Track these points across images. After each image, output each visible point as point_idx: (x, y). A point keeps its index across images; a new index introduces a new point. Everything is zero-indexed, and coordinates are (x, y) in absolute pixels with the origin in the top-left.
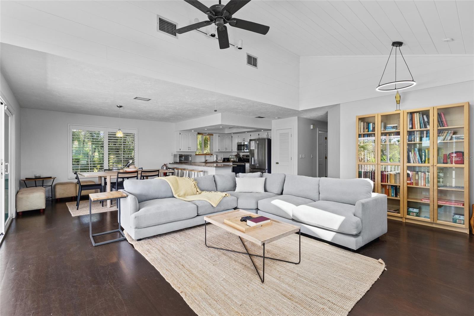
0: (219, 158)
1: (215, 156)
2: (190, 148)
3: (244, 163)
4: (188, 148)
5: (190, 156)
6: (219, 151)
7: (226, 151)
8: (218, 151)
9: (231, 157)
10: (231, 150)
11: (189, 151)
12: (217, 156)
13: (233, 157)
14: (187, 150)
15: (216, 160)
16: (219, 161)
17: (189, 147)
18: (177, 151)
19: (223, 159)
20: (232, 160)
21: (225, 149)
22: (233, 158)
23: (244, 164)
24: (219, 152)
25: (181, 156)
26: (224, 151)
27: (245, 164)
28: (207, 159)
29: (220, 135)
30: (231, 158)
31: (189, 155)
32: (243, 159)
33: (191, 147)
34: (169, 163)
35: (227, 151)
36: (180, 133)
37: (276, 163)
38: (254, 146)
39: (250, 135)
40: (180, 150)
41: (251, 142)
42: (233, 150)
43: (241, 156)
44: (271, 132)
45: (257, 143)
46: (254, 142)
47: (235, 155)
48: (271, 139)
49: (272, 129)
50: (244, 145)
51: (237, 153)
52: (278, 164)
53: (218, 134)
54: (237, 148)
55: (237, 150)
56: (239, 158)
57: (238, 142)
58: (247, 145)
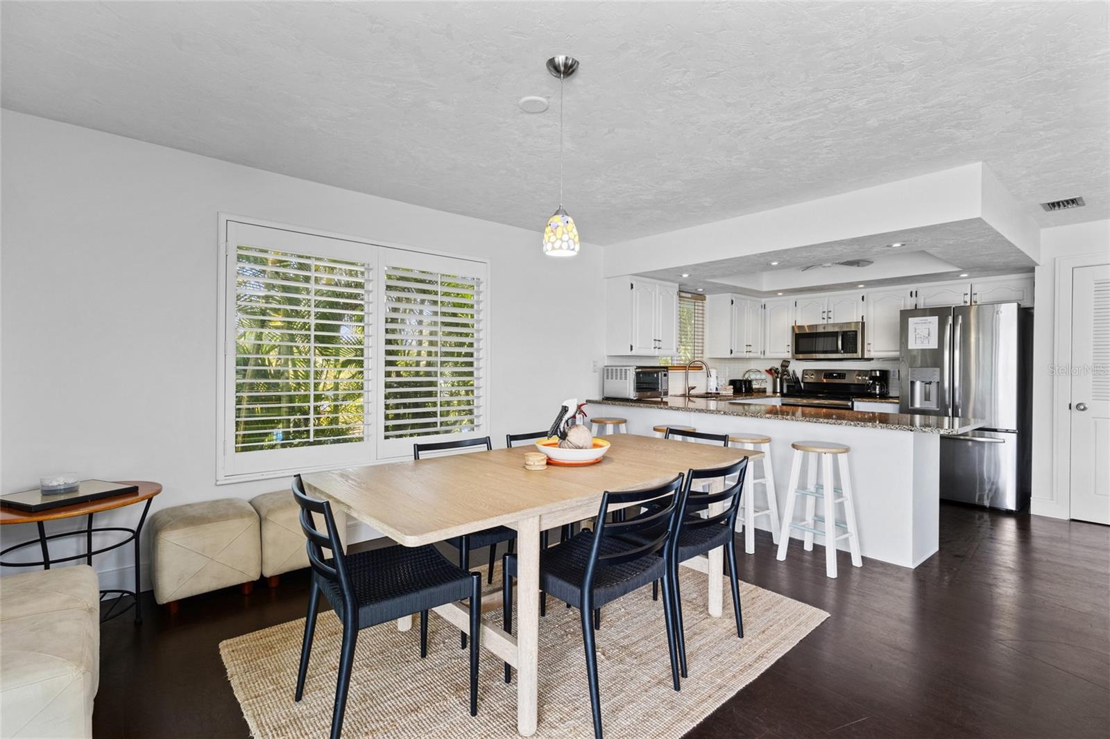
2: (658, 345)
3: (849, 400)
4: (653, 345)
5: (666, 375)
6: (733, 356)
7: (748, 355)
8: (727, 355)
11: (657, 353)
12: (717, 372)
14: (651, 352)
15: (716, 388)
17: (657, 338)
21: (748, 349)
23: (850, 404)
24: (731, 358)
25: (640, 374)
26: (743, 355)
29: (736, 298)
32: (804, 383)
33: (661, 339)
35: (751, 355)
36: (632, 285)
37: (1070, 408)
38: (932, 334)
39: (863, 297)
40: (631, 349)
41: (910, 319)
42: (770, 352)
43: (799, 375)
44: (1033, 278)
45: (957, 325)
46: (935, 319)
47: (770, 371)
48: (1032, 306)
49: (1041, 263)
50: (835, 334)
51: (784, 364)
52: (1085, 409)
53: (730, 294)
54: (789, 345)
55: (788, 352)
56: (792, 382)
57: (794, 324)
58: (849, 333)
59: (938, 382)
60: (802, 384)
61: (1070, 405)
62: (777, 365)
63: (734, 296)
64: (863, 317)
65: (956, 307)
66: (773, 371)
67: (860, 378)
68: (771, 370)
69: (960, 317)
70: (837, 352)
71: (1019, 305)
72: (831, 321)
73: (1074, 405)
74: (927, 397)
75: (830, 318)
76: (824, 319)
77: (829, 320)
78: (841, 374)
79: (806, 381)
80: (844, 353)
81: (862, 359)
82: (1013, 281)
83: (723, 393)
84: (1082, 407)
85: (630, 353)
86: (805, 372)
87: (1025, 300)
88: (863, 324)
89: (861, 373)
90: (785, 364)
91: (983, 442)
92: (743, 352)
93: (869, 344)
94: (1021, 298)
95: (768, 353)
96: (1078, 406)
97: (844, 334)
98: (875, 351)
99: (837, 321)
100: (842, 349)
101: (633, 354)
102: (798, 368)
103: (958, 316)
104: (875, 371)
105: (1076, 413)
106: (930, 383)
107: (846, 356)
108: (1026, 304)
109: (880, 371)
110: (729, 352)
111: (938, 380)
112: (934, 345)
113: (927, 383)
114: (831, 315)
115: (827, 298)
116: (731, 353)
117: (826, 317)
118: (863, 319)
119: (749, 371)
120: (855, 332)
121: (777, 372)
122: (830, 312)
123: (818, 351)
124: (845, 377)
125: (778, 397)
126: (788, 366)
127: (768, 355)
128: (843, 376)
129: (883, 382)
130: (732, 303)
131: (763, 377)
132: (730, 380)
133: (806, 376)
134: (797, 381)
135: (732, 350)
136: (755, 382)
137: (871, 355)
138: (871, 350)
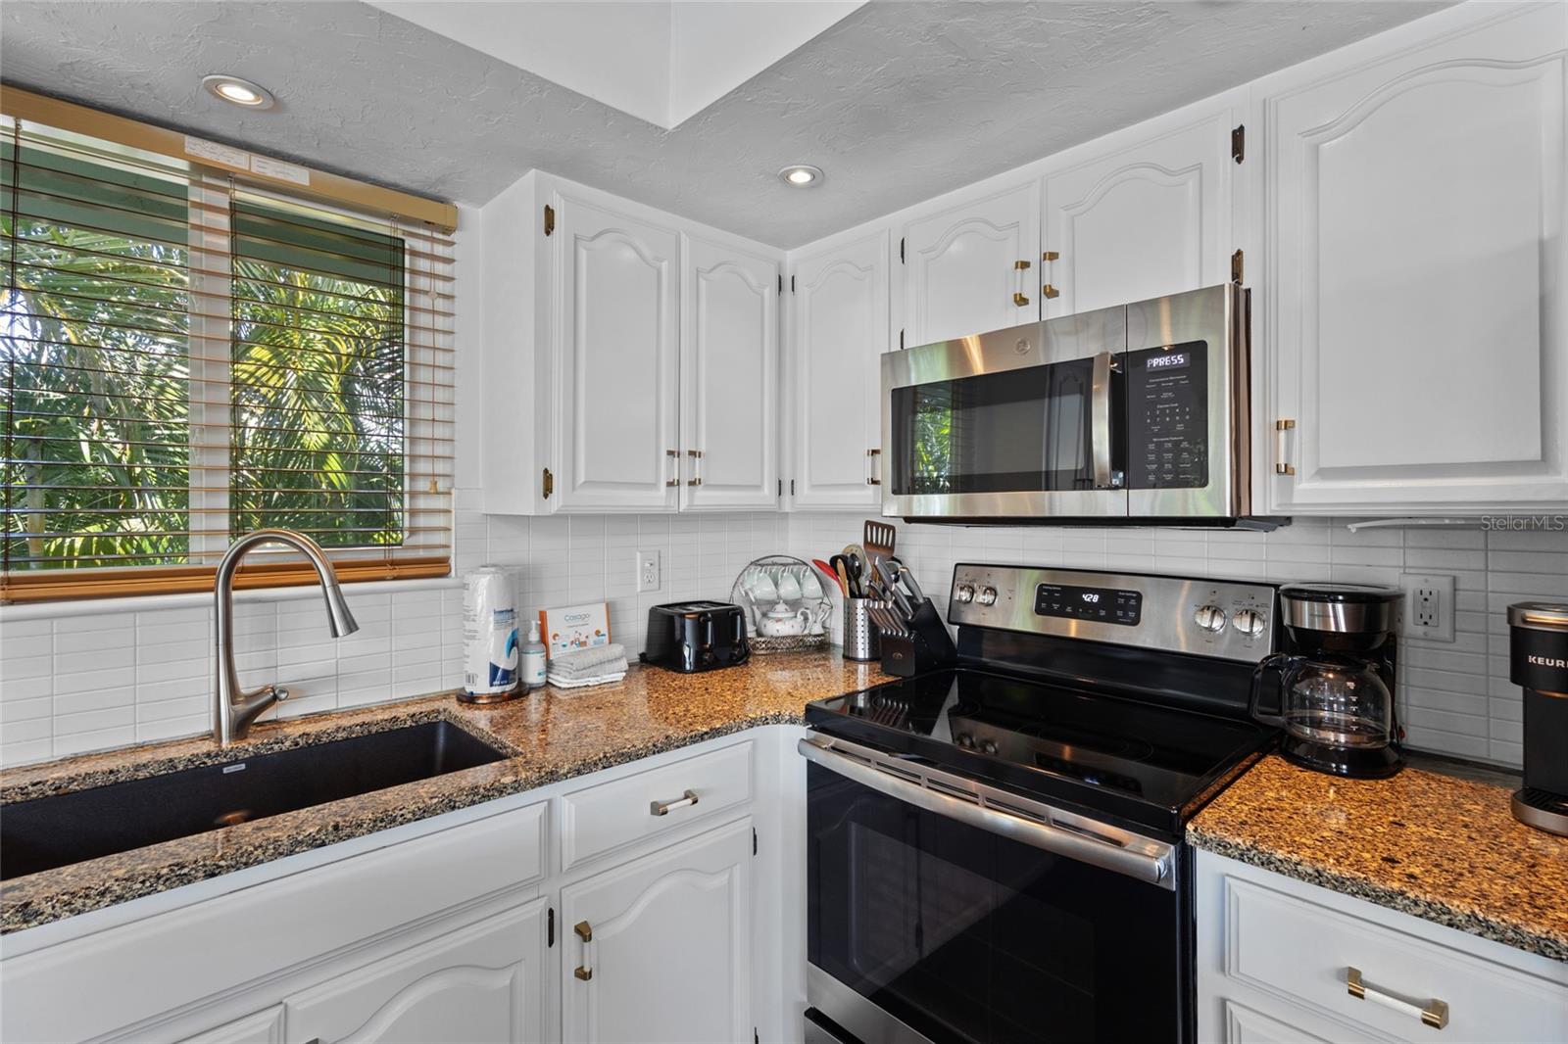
6: (555, 503)
7: (685, 500)
8: (526, 501)
9: (761, 587)
10: (768, 491)
13: (789, 588)
15: (502, 675)
19: (637, 629)
20: (783, 626)
21: (666, 470)
22: (794, 605)
24: (559, 518)
26: (658, 499)
30: (768, 606)
32: (965, 628)
35: (704, 499)
39: (1238, 137)
42: (814, 486)
43: (937, 590)
47: (831, 566)
50: (1072, 378)
51: (877, 536)
54: (874, 452)
55: (874, 482)
56: (909, 625)
57: (896, 347)
58: (1157, 362)
60: (953, 631)
63: (560, 194)
64: (1237, 259)
66: (840, 565)
67: (1217, 623)
68: (832, 559)
70: (1084, 481)
72: (1056, 309)
75: (1051, 292)
76: (1023, 300)
77: (1047, 301)
78: (1118, 596)
79: (971, 619)
80: (1127, 485)
81: (1234, 519)
86: (969, 574)
88: (1242, 301)
89: (1217, 592)
90: (881, 539)
93: (1280, 429)
95: (807, 490)
97: (1127, 371)
98: (1324, 473)
99: (1091, 302)
100: (1119, 459)
104: (1319, 596)
107: (1144, 502)
109: (1346, 598)
110: (535, 483)
114: (1057, 275)
116: (548, 490)
117: (1031, 292)
118: (1237, 274)
119: (755, 563)
120: (1197, 351)
121: (854, 574)
122: (1053, 256)
123: (982, 477)
124: (1138, 609)
125: (792, 721)
126: (891, 549)
127: (806, 496)
128: (1125, 608)
129: (1371, 669)
130: (549, 228)
131: (812, 586)
132: (653, 612)
133: (965, 595)
134: (924, 620)
135: (548, 477)
136: (781, 607)
137: (1296, 500)
138: (1294, 464)
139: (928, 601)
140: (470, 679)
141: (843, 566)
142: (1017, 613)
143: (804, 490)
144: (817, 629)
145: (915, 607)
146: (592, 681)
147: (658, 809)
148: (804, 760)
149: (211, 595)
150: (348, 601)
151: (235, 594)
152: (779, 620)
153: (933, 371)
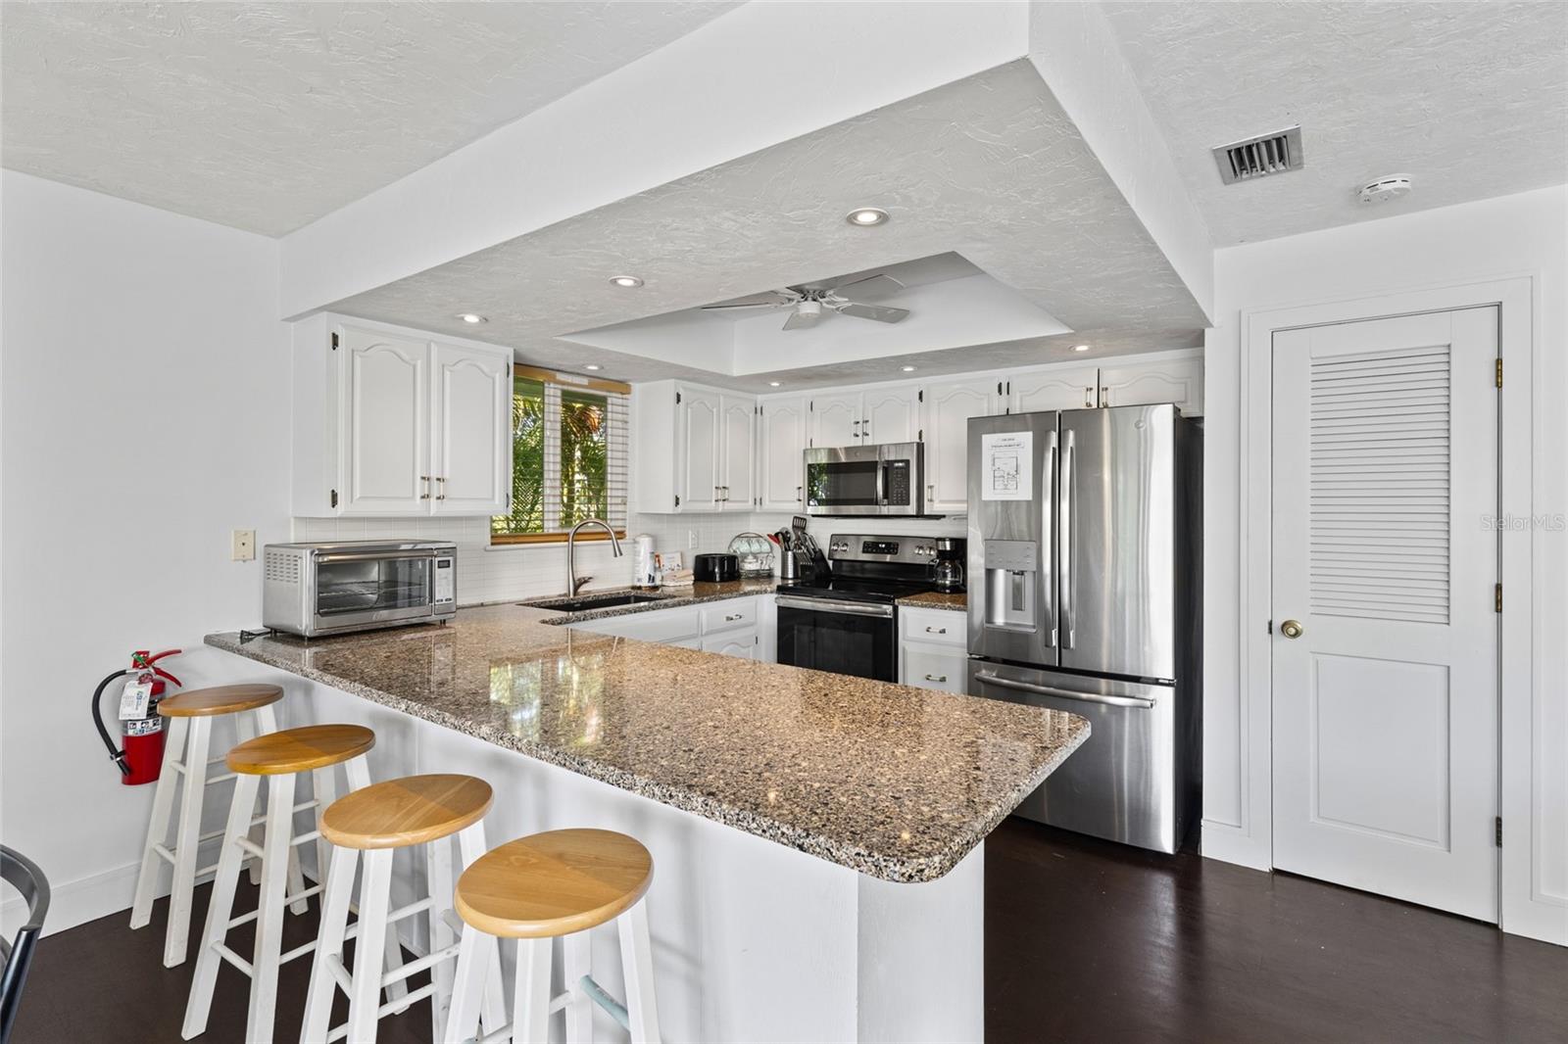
0: (671, 560)
1: (645, 546)
2: (437, 489)
3: (888, 601)
4: (420, 488)
5: (445, 564)
6: (679, 510)
7: (721, 507)
8: (668, 507)
9: (742, 548)
10: (749, 503)
11: (434, 508)
12: (656, 541)
13: (755, 547)
14: (417, 507)
15: (651, 578)
16: (674, 578)
17: (434, 475)
18: (297, 515)
19: (690, 563)
20: (750, 566)
21: (715, 495)
22: (755, 556)
23: (888, 608)
24: (680, 515)
25: (334, 568)
26: (711, 507)
27: (896, 609)
28: (583, 572)
29: (685, 388)
30: (745, 556)
31: (429, 553)
32: (835, 560)
33: (446, 476)
34: (209, 640)
35: (728, 507)
36: (335, 337)
37: (1271, 632)
38: (1022, 470)
39: (921, 394)
40: (334, 503)
41: (984, 436)
42: (770, 501)
43: (824, 545)
44: (1202, 358)
45: (1066, 452)
46: (1026, 438)
47: (775, 537)
48: (1199, 415)
49: (1215, 320)
50: (872, 467)
51: (798, 523)
52: (1297, 634)
53: (673, 380)
54: (800, 488)
55: (800, 500)
56: (813, 560)
57: (809, 447)
58: (896, 465)
59: (1034, 572)
60: (830, 563)
61: (1270, 624)
62: (788, 525)
63: (682, 387)
64: (920, 433)
65: (1063, 411)
66: (780, 537)
67: (921, 553)
68: (777, 535)
69: (1071, 434)
70: (874, 502)
71: (1177, 411)
72: (867, 441)
73: (1277, 625)
74: (1016, 602)
75: (867, 435)
76: (857, 436)
77: (865, 437)
78: (891, 545)
79: (837, 557)
80: (888, 503)
81: (920, 515)
82: (1168, 361)
83: (671, 585)
84: (1292, 631)
85: (327, 511)
86: (838, 539)
87: (1189, 404)
88: (920, 447)
89: (920, 541)
90: (800, 524)
91: (1121, 708)
92: (711, 501)
93: (931, 487)
94: (1183, 399)
95: (767, 503)
96: (1285, 626)
97: (888, 466)
98: (941, 502)
99: (878, 441)
100: (886, 496)
101: (339, 514)
102: (822, 533)
103: (1066, 430)
104: (943, 540)
105: (1283, 643)
106: (1022, 573)
107: (893, 510)
108: (1189, 411)
109: (951, 540)
110: (673, 502)
111: (1035, 569)
112: (1025, 493)
113: (1018, 574)
114: (869, 429)
115: (862, 395)
116: (677, 503)
117: (860, 433)
118: (920, 438)
119: (739, 536)
120: (907, 462)
121: (786, 539)
122: (867, 421)
123: (843, 500)
124: (897, 549)
125: (772, 592)
126: (804, 528)
127: (767, 505)
128: (893, 549)
129: (957, 562)
130: (679, 401)
131: (766, 547)
132: (698, 558)
133: (835, 548)
134: (818, 557)
135: (677, 499)
136: (750, 557)
137: (935, 509)
138: (934, 498)
139: (820, 550)
140: (639, 580)
141: (781, 537)
142: (855, 553)
143: (766, 502)
144: (767, 568)
145: (815, 552)
146: (682, 584)
147: (729, 619)
148: (776, 605)
149: (566, 543)
150: (621, 546)
151: (575, 543)
152: (750, 563)
153: (823, 459)
